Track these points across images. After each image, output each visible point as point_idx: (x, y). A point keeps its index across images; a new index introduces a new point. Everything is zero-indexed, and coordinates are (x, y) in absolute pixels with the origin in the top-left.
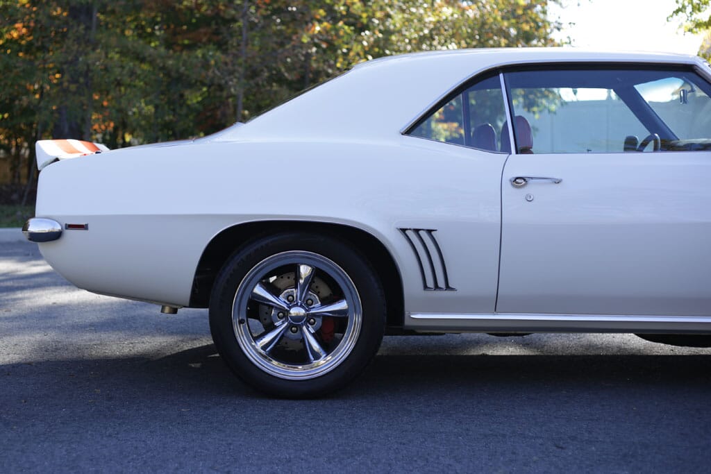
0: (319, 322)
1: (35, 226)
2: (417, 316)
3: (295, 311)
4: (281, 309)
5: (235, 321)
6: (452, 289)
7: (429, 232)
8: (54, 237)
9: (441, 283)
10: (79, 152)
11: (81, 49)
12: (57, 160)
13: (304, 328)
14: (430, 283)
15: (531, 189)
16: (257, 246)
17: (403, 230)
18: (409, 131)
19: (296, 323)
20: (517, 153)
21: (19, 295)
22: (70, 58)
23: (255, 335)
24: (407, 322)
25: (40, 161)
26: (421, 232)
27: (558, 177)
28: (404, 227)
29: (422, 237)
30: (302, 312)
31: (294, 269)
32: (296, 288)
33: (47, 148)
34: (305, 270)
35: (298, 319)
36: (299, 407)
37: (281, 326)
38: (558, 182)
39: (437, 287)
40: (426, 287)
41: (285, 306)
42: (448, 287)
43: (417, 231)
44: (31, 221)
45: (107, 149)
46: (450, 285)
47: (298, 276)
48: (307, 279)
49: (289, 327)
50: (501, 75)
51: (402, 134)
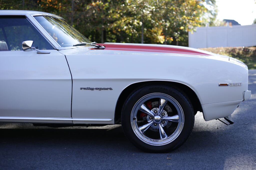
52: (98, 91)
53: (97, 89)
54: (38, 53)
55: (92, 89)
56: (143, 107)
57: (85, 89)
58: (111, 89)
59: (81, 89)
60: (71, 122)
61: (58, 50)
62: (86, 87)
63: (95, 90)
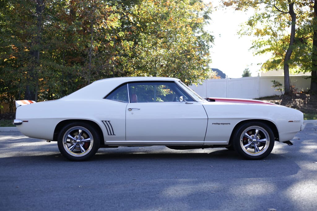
0: (84, 143)
1: (16, 121)
2: (107, 141)
3: (78, 141)
4: (75, 140)
5: (64, 144)
6: (115, 135)
7: (109, 121)
8: (20, 124)
9: (112, 134)
10: (26, 103)
11: (34, 65)
12: (21, 105)
13: (80, 145)
14: (110, 134)
15: (133, 111)
16: (68, 125)
17: (103, 121)
18: (105, 98)
19: (78, 144)
20: (130, 102)
21: (12, 144)
22: (30, 69)
23: (69, 146)
24: (105, 143)
25: (17, 106)
26: (104, 122)
27: (139, 108)
28: (103, 120)
29: (107, 123)
30: (79, 141)
31: (78, 131)
32: (78, 135)
33: (18, 103)
34: (80, 131)
35: (78, 142)
36: (78, 163)
37: (75, 144)
38: (139, 109)
39: (111, 134)
40: (109, 134)
41: (75, 139)
42: (114, 135)
43: (106, 121)
44: (15, 120)
45: (35, 102)
46: (114, 134)
47: (79, 133)
48: (81, 133)
49: (77, 144)
50: (128, 84)
51: (103, 98)
52: (222, 125)
53: (221, 124)
54: (186, 103)
55: (219, 124)
56: (246, 134)
57: (215, 124)
58: (229, 124)
59: (213, 124)
60: (203, 144)
61: (197, 102)
62: (215, 123)
63: (220, 124)
